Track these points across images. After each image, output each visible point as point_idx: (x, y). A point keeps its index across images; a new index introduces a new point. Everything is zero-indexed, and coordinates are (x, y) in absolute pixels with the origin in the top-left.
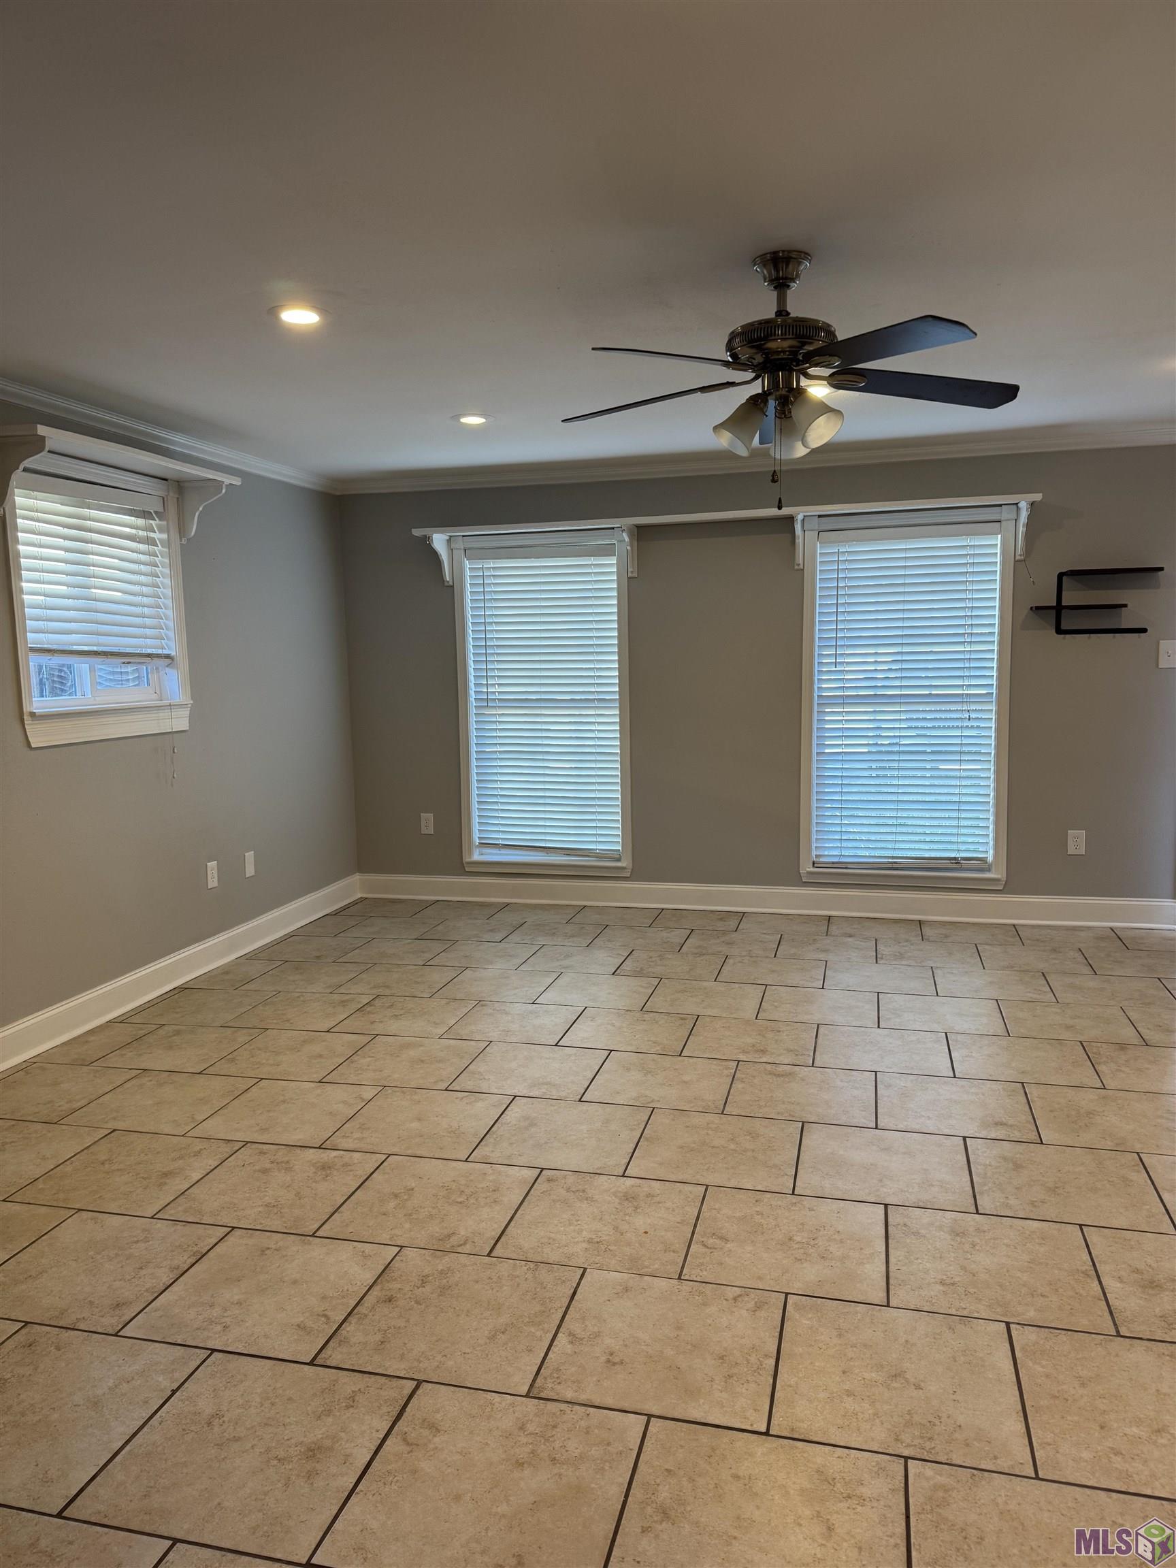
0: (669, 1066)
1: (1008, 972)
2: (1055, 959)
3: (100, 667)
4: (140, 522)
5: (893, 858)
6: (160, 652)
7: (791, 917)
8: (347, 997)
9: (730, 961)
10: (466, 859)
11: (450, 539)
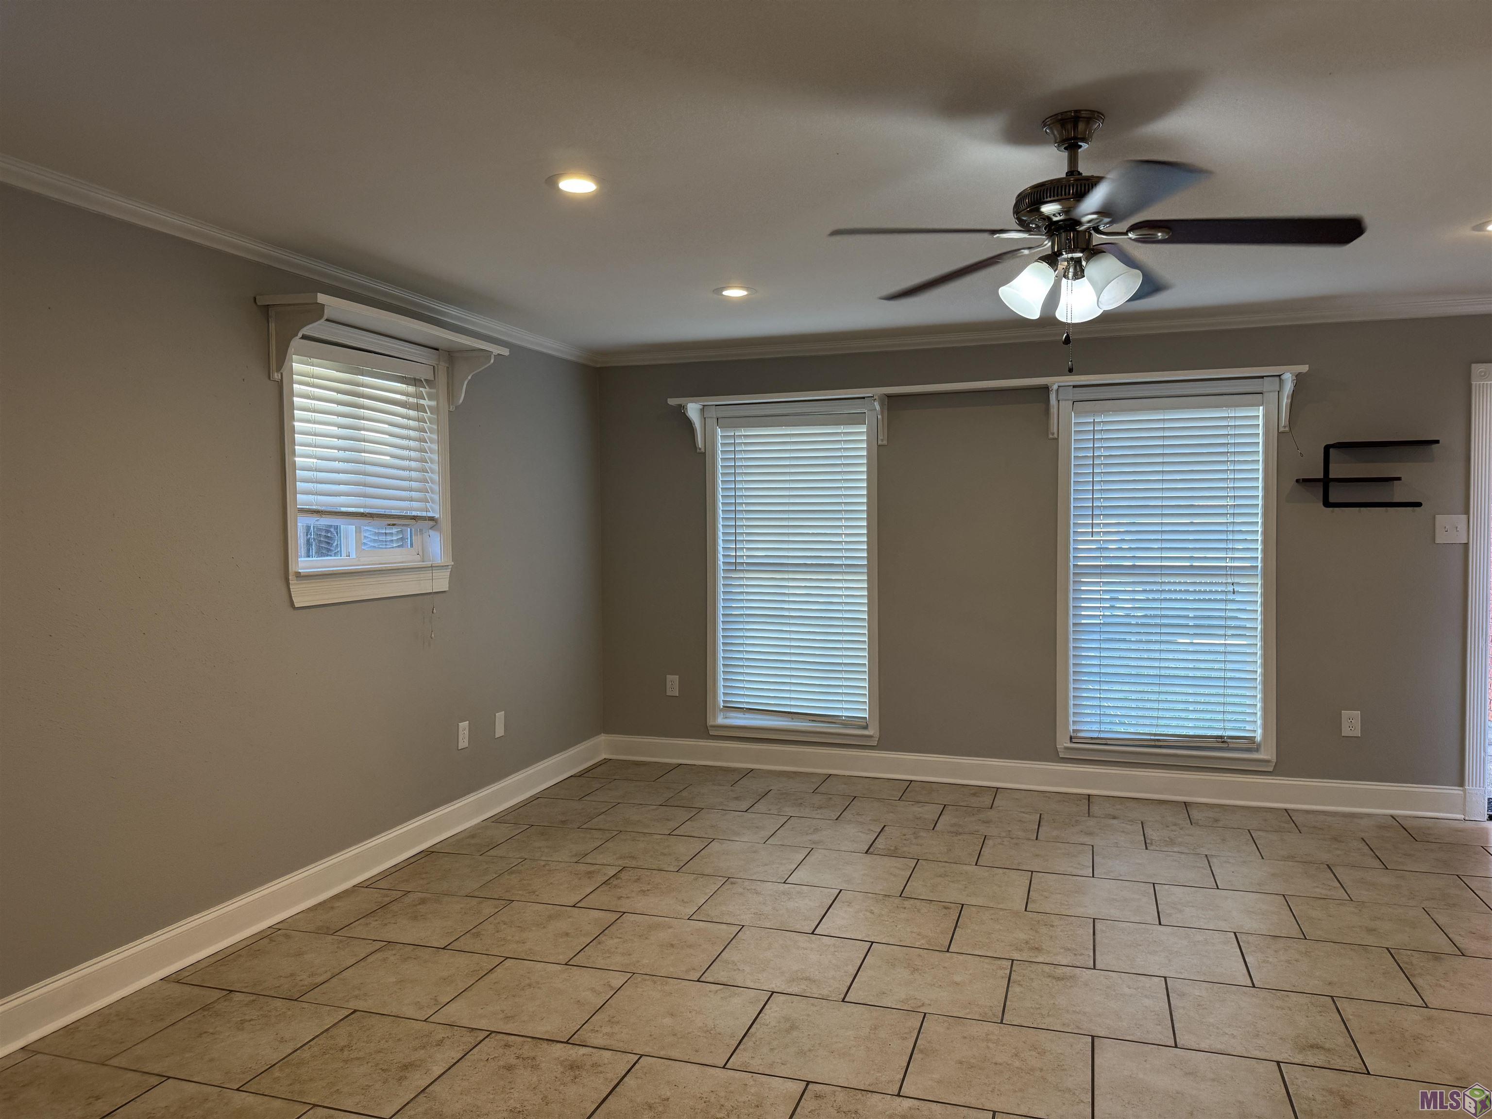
0: (937, 963)
1: (1290, 863)
2: (1337, 849)
3: (366, 528)
4: (411, 389)
5: (1155, 735)
6: (424, 514)
7: (1047, 794)
8: (592, 868)
9: (989, 843)
10: (710, 722)
11: (704, 408)
